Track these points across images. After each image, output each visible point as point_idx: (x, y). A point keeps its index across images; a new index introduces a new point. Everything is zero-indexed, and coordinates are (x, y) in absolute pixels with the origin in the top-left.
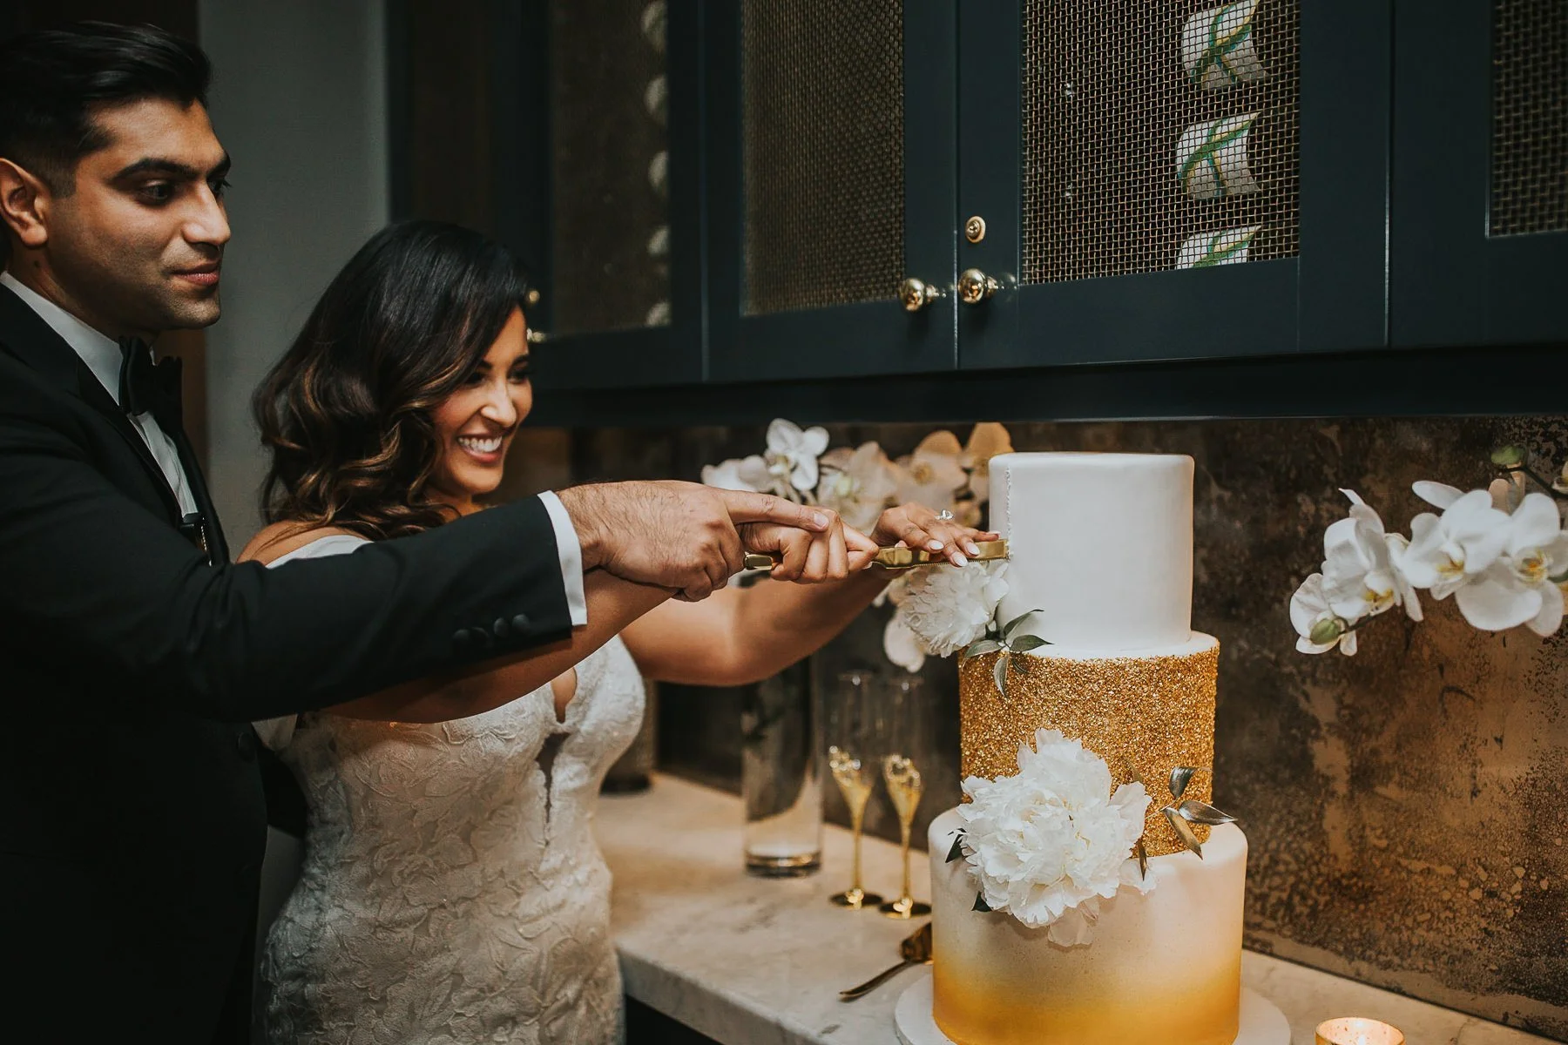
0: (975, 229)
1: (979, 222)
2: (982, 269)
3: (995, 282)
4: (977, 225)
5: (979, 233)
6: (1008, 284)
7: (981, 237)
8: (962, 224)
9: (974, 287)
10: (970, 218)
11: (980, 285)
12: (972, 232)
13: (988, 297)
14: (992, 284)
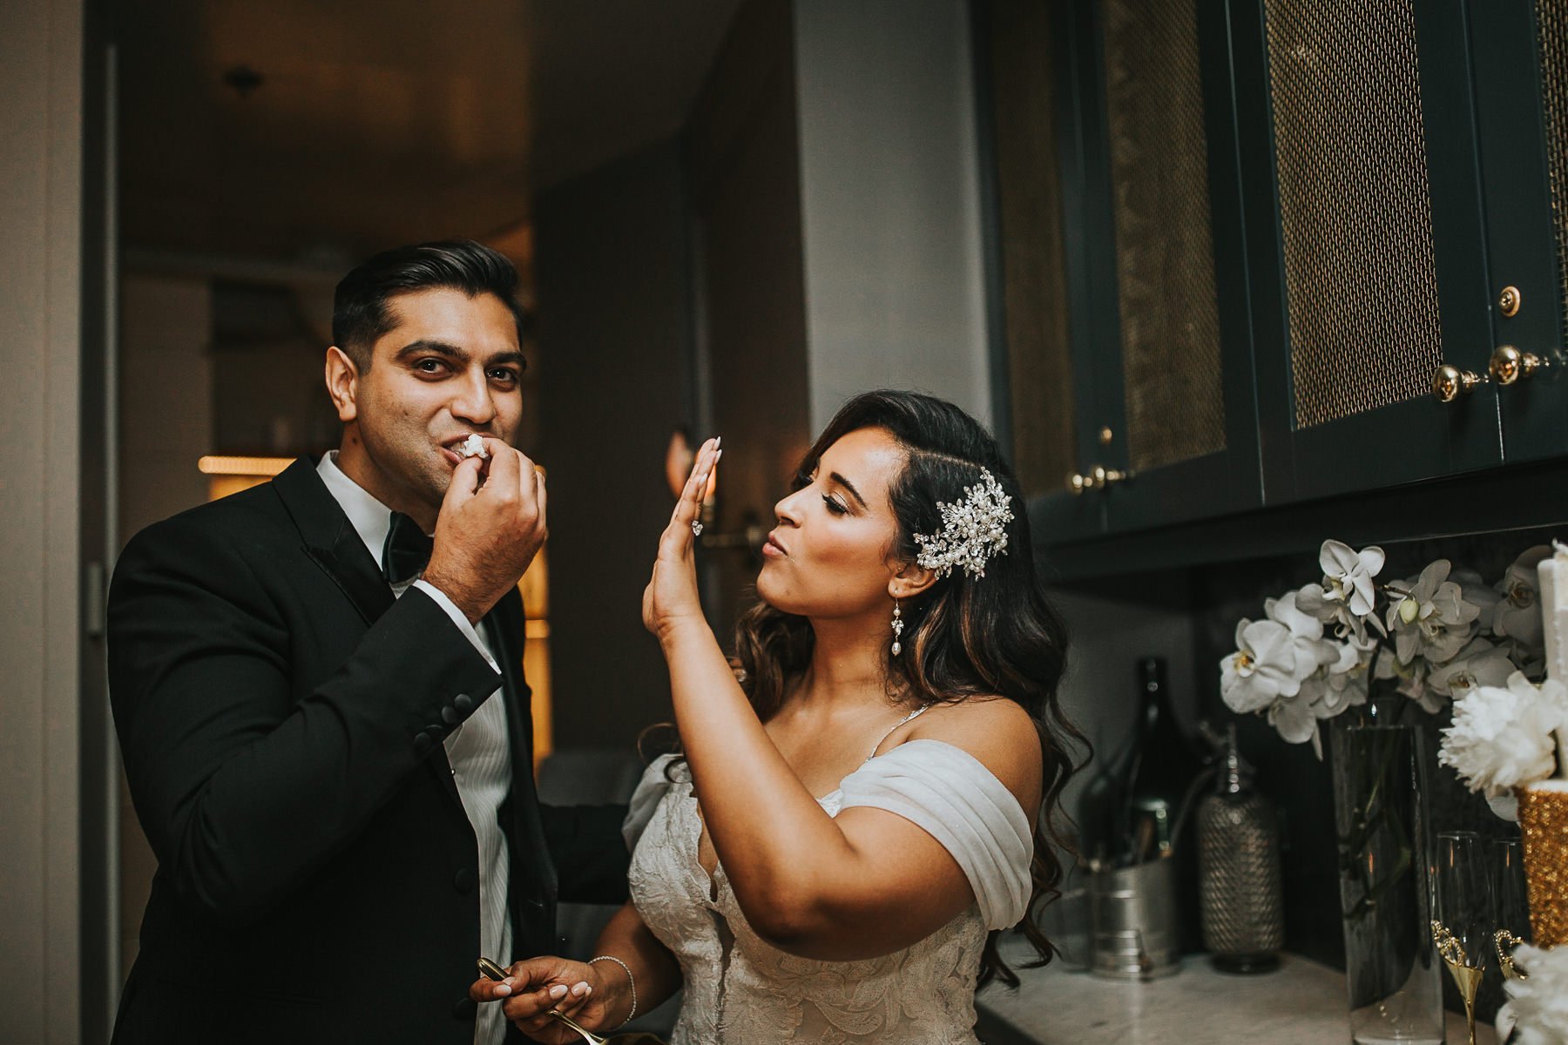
0: (1506, 302)
1: (1512, 293)
2: (1516, 346)
3: (1537, 359)
4: (1510, 296)
5: (1513, 304)
6: (1554, 361)
7: (1516, 308)
8: (1497, 295)
9: (1508, 366)
10: (1504, 288)
11: (1514, 364)
12: (1504, 304)
13: (1525, 376)
14: (1531, 362)
